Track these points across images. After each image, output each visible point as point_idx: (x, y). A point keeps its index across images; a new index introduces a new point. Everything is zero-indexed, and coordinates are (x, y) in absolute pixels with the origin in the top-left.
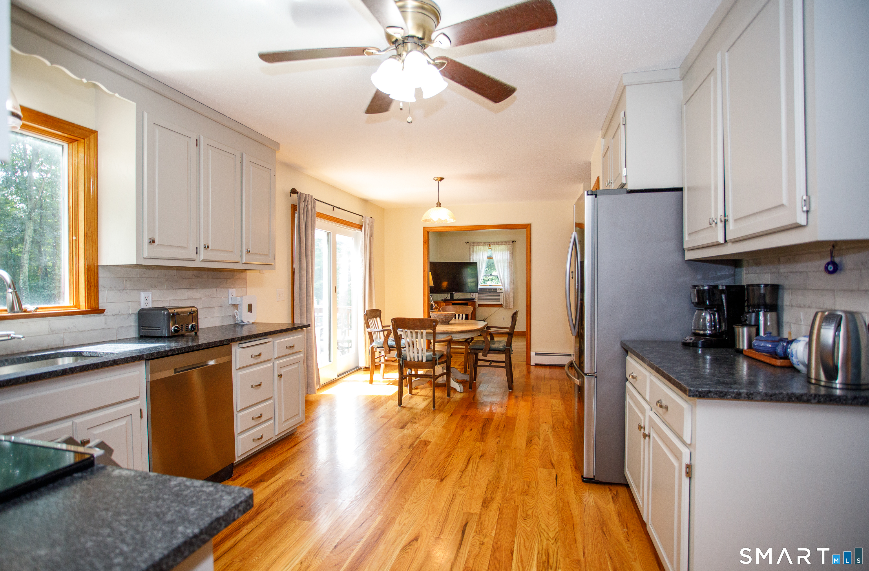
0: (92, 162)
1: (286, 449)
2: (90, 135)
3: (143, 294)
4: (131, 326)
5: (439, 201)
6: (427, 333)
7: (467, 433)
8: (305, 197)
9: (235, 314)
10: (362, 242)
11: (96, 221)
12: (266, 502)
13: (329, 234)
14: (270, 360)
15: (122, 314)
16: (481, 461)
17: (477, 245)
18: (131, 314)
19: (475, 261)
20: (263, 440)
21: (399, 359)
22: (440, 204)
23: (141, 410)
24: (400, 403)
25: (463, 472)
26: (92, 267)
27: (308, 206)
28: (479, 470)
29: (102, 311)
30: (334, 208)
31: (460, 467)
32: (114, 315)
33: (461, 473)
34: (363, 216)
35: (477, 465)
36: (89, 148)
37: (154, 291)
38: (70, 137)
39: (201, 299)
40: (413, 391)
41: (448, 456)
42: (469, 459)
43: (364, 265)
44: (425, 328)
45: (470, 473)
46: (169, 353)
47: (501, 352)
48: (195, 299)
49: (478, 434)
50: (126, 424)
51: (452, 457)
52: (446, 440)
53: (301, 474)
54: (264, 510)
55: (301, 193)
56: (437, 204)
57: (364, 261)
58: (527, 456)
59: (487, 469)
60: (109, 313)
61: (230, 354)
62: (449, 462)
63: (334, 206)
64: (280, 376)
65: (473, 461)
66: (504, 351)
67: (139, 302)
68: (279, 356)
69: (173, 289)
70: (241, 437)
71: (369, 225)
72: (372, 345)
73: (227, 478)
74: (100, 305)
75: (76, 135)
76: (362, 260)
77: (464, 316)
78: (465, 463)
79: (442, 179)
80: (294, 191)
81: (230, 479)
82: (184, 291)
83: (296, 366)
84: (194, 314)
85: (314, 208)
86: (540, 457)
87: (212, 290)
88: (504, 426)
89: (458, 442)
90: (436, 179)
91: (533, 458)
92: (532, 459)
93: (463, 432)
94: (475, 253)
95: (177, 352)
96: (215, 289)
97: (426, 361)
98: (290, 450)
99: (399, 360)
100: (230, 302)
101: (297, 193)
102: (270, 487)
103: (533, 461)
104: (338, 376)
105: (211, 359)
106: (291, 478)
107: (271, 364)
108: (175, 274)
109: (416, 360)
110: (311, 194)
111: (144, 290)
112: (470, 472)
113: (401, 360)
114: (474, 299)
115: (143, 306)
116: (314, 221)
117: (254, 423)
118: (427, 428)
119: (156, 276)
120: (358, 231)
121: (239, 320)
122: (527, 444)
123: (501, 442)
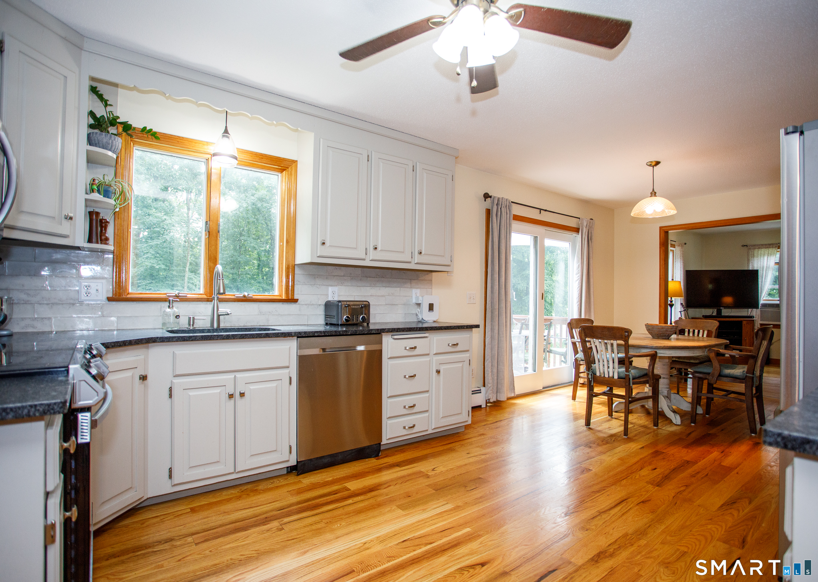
0: (293, 184)
1: (441, 445)
2: (293, 164)
3: (330, 289)
4: (320, 315)
5: (653, 189)
6: (618, 345)
7: (645, 472)
8: (498, 200)
9: (417, 312)
10: (579, 246)
11: (294, 230)
12: (385, 484)
13: (536, 238)
14: (428, 355)
15: (313, 304)
16: (637, 507)
17: (759, 248)
18: (320, 305)
19: (755, 269)
20: (415, 430)
21: (588, 372)
22: (655, 193)
23: (290, 378)
24: (588, 423)
25: (601, 513)
26: (291, 265)
27: (502, 209)
28: (624, 517)
29: (296, 301)
30: (541, 211)
31: (602, 507)
32: (306, 305)
33: (598, 514)
34: (579, 218)
35: (627, 511)
36: (291, 174)
37: (340, 287)
38: (280, 167)
39: (384, 296)
40: (614, 413)
41: (598, 491)
42: (623, 501)
43: (580, 271)
44: (616, 339)
45: (609, 517)
46: (316, 334)
47: (738, 380)
48: (379, 296)
49: (661, 476)
50: (276, 386)
51: (602, 493)
52: (611, 474)
53: (434, 469)
54: (378, 490)
55: (494, 197)
56: (651, 193)
57: (580, 267)
58: (711, 519)
59: (637, 519)
60: (302, 303)
61: (381, 343)
62: (593, 497)
63: (541, 209)
64: (438, 372)
65: (626, 505)
66: (744, 379)
67: (327, 295)
68: (437, 352)
69: (358, 286)
70: (390, 422)
71: (586, 227)
72: (576, 357)
73: (373, 456)
74: (295, 296)
75: (282, 165)
76: (579, 265)
77: (706, 332)
78: (613, 505)
79: (658, 163)
80: (486, 196)
81: (377, 458)
82: (368, 288)
83: (460, 365)
84: (365, 307)
85: (510, 211)
86: (730, 527)
87: (396, 289)
88: (707, 475)
89: (623, 479)
90: (649, 164)
91: (718, 525)
92: (716, 526)
93: (641, 469)
94: (755, 259)
95: (323, 334)
96: (399, 288)
97: (618, 378)
98: (443, 446)
99: (588, 374)
100: (414, 301)
101: (491, 197)
102: (399, 472)
103: (714, 529)
104: (543, 388)
105: (361, 345)
106: (422, 470)
107: (428, 359)
108: (360, 274)
109: (606, 376)
110: (506, 197)
111: (331, 286)
112: (611, 516)
113: (590, 374)
114: (751, 317)
115: (330, 299)
116: (510, 225)
117: (405, 412)
118: (600, 455)
119: (343, 275)
120: (574, 234)
121: (421, 319)
122: (722, 505)
123: (685, 493)
